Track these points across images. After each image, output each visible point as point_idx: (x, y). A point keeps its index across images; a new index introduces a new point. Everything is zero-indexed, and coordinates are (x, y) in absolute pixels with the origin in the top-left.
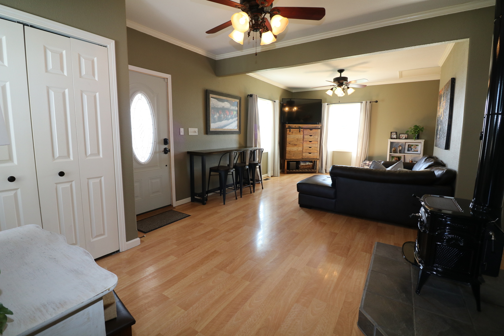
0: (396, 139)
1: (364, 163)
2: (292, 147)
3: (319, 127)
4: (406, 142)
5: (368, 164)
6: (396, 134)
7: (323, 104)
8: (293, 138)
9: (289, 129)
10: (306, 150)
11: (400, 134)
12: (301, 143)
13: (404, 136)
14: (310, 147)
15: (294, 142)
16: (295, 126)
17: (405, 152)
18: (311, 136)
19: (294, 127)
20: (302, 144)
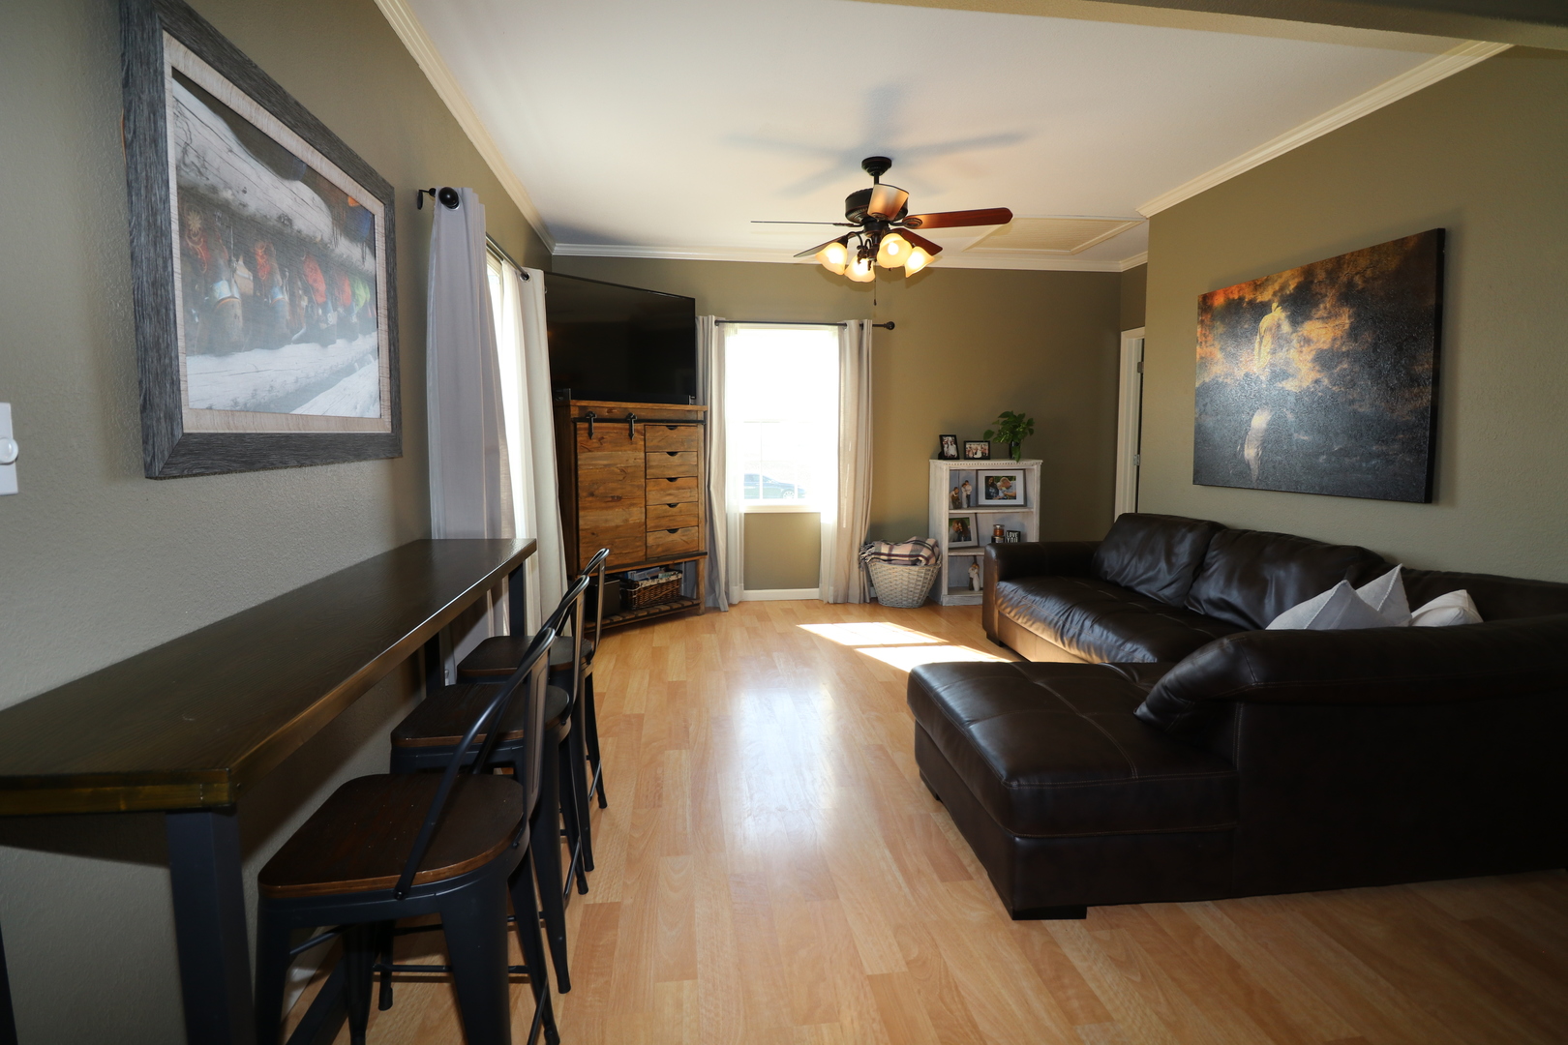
0: (957, 458)
1: (873, 550)
2: (603, 508)
3: (700, 417)
4: (977, 470)
5: (889, 555)
6: (956, 443)
7: (701, 318)
8: (605, 466)
9: (586, 425)
10: (658, 518)
11: (965, 442)
12: (638, 487)
13: (977, 448)
14: (670, 505)
15: (612, 485)
16: (610, 410)
17: (980, 503)
18: (672, 454)
19: (605, 414)
20: (641, 493)
